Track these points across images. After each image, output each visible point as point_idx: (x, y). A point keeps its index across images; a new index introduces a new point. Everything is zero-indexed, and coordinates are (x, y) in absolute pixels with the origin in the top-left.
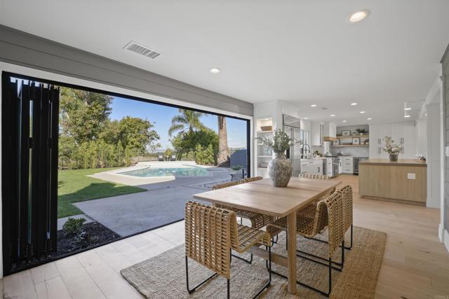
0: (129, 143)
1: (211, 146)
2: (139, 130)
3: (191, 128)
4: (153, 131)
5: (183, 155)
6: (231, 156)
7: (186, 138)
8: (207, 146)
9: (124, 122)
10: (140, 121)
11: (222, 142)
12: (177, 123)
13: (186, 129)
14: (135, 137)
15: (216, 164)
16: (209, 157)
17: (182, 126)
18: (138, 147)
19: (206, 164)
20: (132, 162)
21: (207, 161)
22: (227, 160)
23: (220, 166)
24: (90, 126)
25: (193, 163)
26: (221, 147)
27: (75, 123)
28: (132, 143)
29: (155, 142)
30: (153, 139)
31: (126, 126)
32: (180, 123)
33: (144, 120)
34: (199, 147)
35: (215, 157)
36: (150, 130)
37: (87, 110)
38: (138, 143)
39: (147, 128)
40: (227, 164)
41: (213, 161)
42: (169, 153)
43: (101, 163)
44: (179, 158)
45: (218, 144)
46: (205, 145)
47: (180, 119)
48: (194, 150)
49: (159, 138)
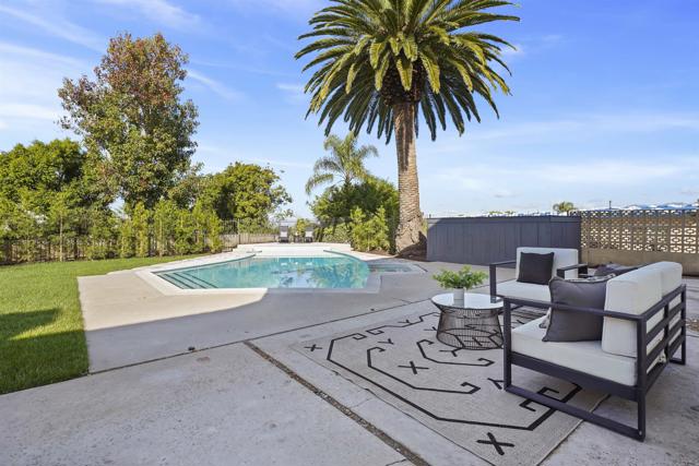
0: (239, 209)
1: (382, 210)
2: (254, 186)
3: (347, 179)
4: (280, 188)
5: (327, 230)
6: (429, 231)
7: (336, 198)
8: (374, 211)
9: (230, 172)
10: (256, 170)
11: (406, 203)
12: (322, 171)
13: (339, 180)
14: (248, 199)
15: (392, 251)
16: (378, 235)
17: (331, 176)
18: (252, 216)
19: (373, 250)
20: (227, 244)
21: (373, 242)
22: (417, 240)
23: (401, 256)
24: (148, 174)
25: (345, 248)
26: (404, 213)
27: (121, 170)
28: (243, 210)
29: (283, 208)
30: (280, 202)
31: (233, 179)
32: (329, 171)
33: (263, 167)
34: (358, 213)
35: (392, 236)
36: (274, 186)
37: (143, 144)
38: (253, 210)
39: (269, 182)
40: (419, 252)
41: (387, 244)
42: (302, 227)
43: (160, 246)
44: (319, 237)
45: (397, 208)
46: (370, 209)
47: (327, 163)
48: (347, 221)
49: (290, 200)
